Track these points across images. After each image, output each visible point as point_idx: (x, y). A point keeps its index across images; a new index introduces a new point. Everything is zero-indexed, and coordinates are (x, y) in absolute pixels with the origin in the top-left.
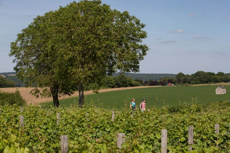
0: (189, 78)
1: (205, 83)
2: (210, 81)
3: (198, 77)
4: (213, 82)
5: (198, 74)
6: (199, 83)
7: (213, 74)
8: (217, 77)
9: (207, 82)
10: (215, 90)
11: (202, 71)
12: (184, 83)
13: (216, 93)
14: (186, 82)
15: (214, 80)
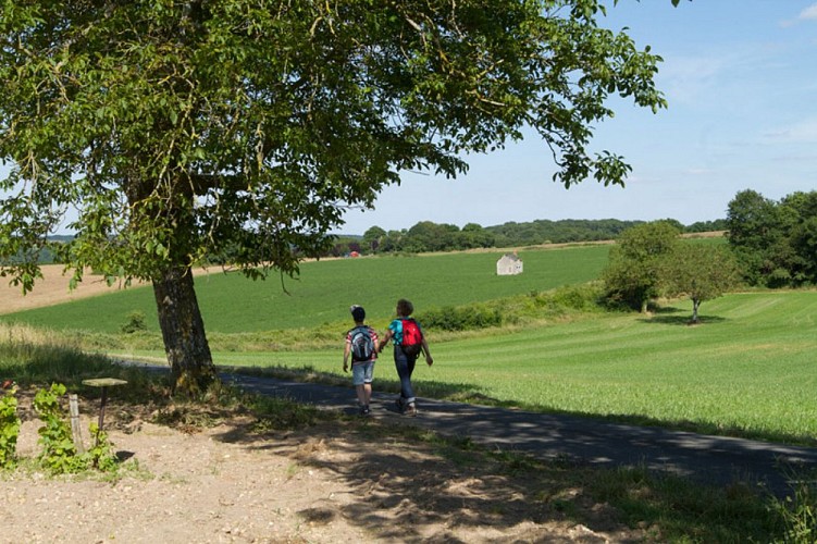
0: (400, 238)
1: (437, 250)
2: (450, 244)
3: (421, 237)
4: (458, 246)
5: (420, 229)
6: (424, 251)
7: (455, 229)
8: (467, 234)
9: (442, 248)
10: (496, 265)
11: (428, 223)
12: (386, 250)
13: (499, 273)
14: (392, 247)
15: (460, 243)
